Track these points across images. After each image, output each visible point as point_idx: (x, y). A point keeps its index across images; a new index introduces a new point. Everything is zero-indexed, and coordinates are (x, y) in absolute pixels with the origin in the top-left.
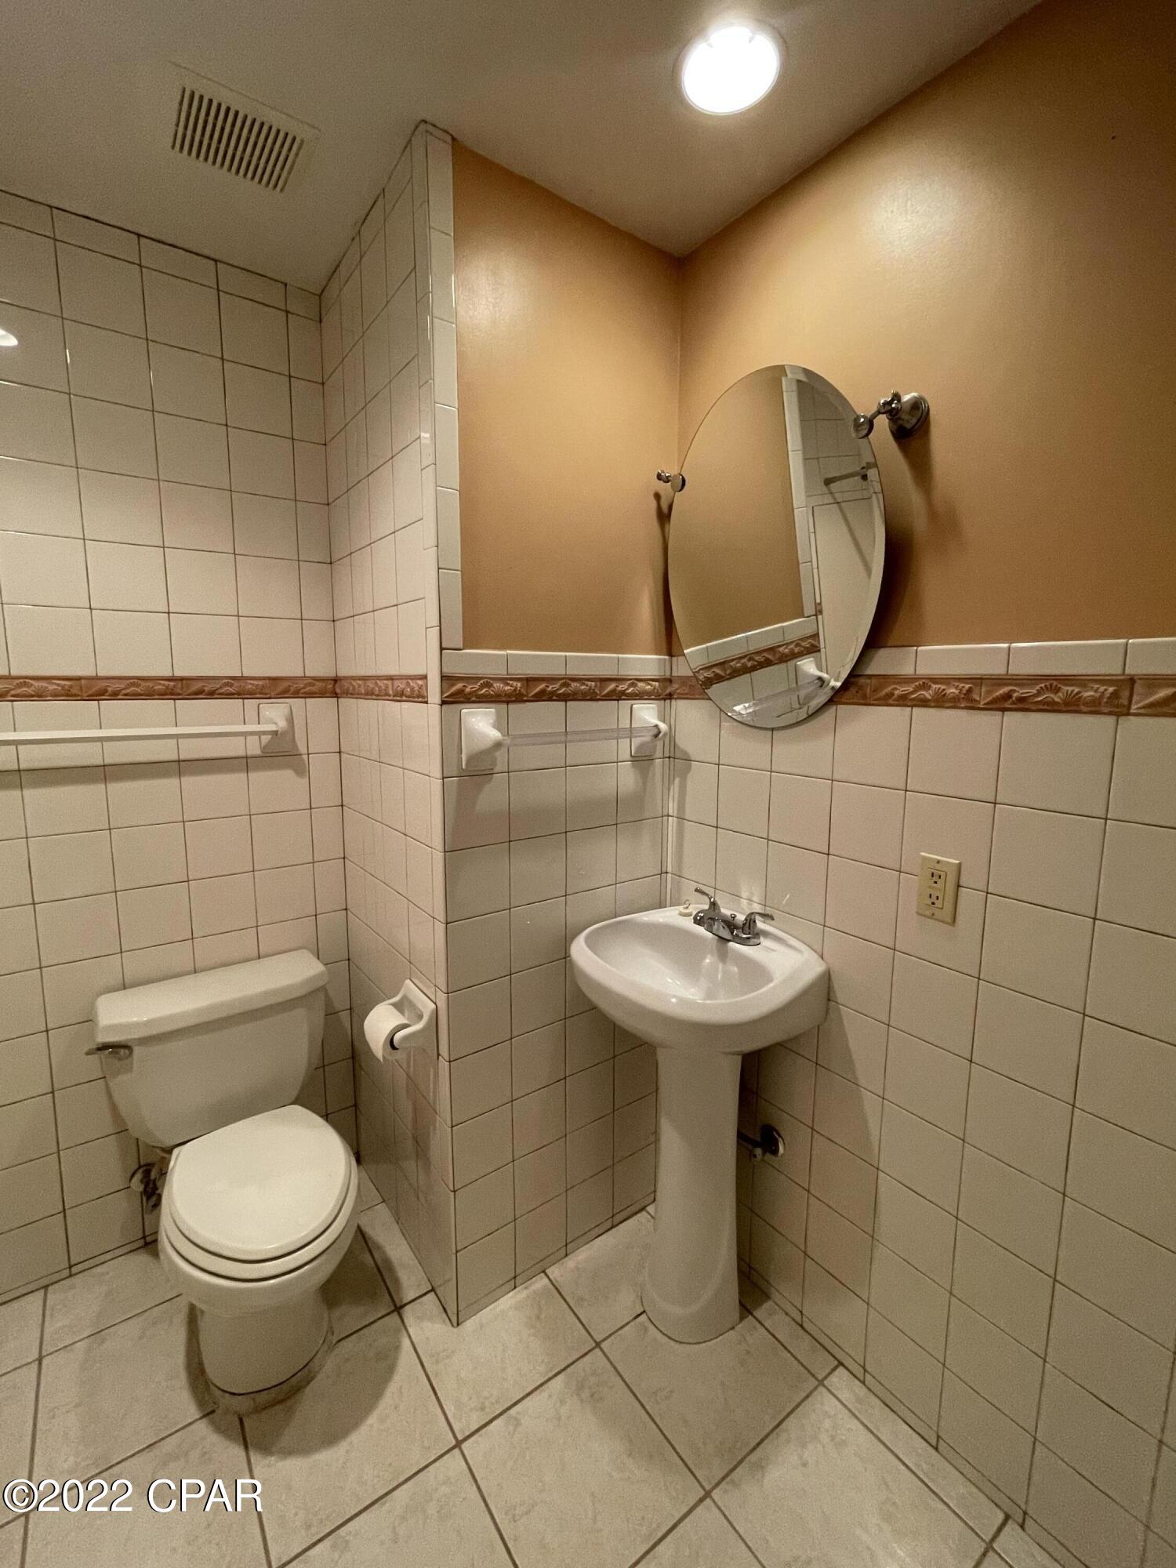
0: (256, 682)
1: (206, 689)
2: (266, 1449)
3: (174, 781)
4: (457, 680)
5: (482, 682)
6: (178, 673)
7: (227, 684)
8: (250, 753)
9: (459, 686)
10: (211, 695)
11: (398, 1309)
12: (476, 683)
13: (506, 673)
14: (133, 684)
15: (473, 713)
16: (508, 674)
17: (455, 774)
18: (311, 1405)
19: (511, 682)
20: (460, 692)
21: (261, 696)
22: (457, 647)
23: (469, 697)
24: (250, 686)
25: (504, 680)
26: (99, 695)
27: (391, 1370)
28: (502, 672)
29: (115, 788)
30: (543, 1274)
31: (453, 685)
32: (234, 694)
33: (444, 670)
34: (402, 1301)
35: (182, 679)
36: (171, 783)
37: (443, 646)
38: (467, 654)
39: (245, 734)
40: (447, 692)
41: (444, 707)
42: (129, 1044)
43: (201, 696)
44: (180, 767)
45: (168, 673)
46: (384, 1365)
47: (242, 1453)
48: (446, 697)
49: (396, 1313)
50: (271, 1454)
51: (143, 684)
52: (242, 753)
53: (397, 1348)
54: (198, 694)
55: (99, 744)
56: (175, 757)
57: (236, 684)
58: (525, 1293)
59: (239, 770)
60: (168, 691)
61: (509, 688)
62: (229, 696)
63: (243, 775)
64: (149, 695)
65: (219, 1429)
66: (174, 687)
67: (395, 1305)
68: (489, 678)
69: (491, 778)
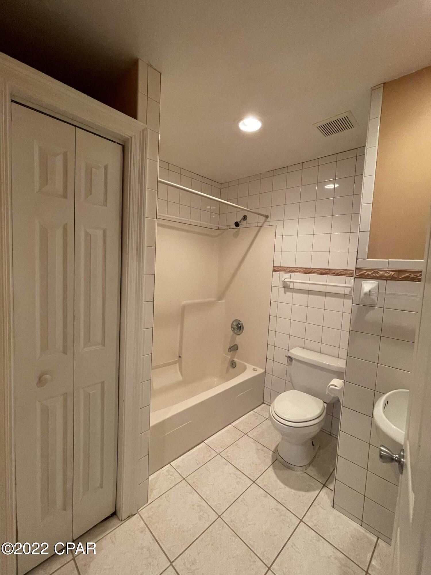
0: (351, 271)
1: (336, 273)
2: (274, 468)
3: (324, 298)
4: (362, 270)
5: (374, 271)
6: (329, 268)
7: (342, 272)
8: (345, 293)
9: (363, 272)
10: (337, 274)
11: (324, 485)
12: (370, 272)
13: (387, 268)
14: (318, 270)
15: (367, 282)
16: (388, 269)
17: (358, 303)
18: (287, 473)
19: (389, 272)
20: (363, 274)
21: (351, 276)
22: (364, 258)
23: (367, 276)
24: (349, 273)
25: (385, 271)
26: (310, 273)
27: (308, 491)
28: (386, 268)
29: (311, 296)
30: (377, 538)
31: (360, 272)
32: (343, 275)
33: (357, 266)
34: (327, 485)
35: (330, 269)
36: (322, 298)
37: (358, 258)
38: (368, 261)
39: (345, 287)
40: (358, 273)
41: (356, 279)
42: (293, 359)
43: (334, 275)
44: (325, 294)
45: (327, 268)
46: (308, 489)
47: (271, 464)
48: (356, 276)
49: (323, 485)
50: (274, 470)
51: (320, 270)
52: (343, 293)
53: (314, 490)
54: (333, 274)
55: (308, 285)
56: (325, 291)
57: (345, 271)
58: (363, 531)
59: (342, 298)
60: (326, 273)
61: (388, 274)
62: (342, 275)
63: (343, 300)
64: (321, 273)
65: (273, 456)
66: (328, 271)
67: (325, 484)
68: (378, 270)
69: (374, 309)
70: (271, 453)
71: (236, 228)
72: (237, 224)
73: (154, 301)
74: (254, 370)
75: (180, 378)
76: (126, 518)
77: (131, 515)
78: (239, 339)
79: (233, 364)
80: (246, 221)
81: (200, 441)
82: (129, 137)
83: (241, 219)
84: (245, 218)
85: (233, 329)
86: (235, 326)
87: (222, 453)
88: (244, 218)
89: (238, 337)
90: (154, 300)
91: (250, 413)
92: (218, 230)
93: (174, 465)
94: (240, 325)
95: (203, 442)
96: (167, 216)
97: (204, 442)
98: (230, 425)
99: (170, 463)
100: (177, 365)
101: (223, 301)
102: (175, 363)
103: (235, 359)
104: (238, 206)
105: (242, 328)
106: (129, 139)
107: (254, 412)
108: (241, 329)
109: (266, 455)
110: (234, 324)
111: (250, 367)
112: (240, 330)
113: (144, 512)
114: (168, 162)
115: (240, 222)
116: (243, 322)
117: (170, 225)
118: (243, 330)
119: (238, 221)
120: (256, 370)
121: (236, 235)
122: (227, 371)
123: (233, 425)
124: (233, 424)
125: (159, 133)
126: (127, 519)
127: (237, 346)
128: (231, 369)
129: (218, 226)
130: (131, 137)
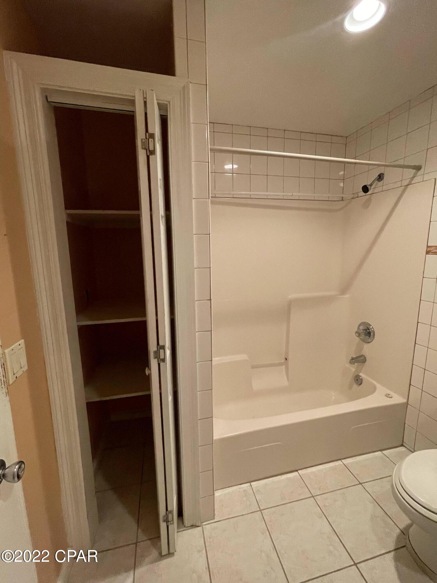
2: (396, 558)
47: (393, 549)
50: (395, 560)
65: (399, 538)
70: (398, 531)
71: (365, 194)
72: (365, 189)
73: (210, 300)
74: (387, 396)
75: (286, 383)
76: (189, 526)
77: (195, 525)
78: (367, 350)
79: (357, 380)
80: (382, 181)
81: (292, 469)
82: (166, 103)
83: (375, 179)
84: (381, 178)
85: (358, 335)
86: (362, 331)
87: (317, 497)
88: (379, 177)
89: (366, 346)
90: (212, 299)
91: (376, 453)
92: (342, 202)
93: (254, 486)
94: (369, 330)
95: (297, 471)
96: (267, 193)
97: (299, 471)
98: (340, 461)
99: (250, 482)
100: (284, 367)
101: (347, 296)
102: (280, 364)
103: (361, 374)
104: (357, 161)
105: (372, 334)
106: (167, 105)
107: (382, 454)
108: (372, 336)
109: (387, 530)
110: (361, 328)
111: (381, 390)
112: (370, 336)
113: (208, 527)
114: (266, 127)
115: (371, 185)
116: (375, 326)
117: (279, 204)
118: (374, 337)
119: (368, 183)
120: (392, 397)
121: (366, 205)
122: (350, 387)
123: (344, 463)
124: (347, 461)
125: (206, 85)
126: (191, 527)
127: (365, 358)
128: (355, 386)
129: (342, 195)
130: (169, 102)
